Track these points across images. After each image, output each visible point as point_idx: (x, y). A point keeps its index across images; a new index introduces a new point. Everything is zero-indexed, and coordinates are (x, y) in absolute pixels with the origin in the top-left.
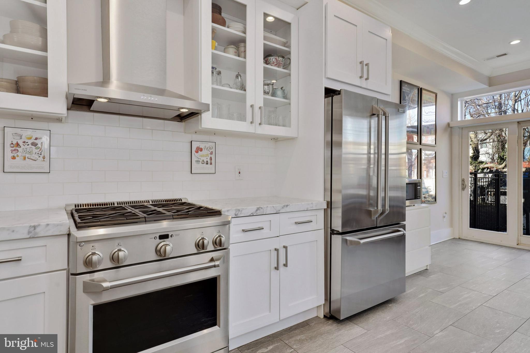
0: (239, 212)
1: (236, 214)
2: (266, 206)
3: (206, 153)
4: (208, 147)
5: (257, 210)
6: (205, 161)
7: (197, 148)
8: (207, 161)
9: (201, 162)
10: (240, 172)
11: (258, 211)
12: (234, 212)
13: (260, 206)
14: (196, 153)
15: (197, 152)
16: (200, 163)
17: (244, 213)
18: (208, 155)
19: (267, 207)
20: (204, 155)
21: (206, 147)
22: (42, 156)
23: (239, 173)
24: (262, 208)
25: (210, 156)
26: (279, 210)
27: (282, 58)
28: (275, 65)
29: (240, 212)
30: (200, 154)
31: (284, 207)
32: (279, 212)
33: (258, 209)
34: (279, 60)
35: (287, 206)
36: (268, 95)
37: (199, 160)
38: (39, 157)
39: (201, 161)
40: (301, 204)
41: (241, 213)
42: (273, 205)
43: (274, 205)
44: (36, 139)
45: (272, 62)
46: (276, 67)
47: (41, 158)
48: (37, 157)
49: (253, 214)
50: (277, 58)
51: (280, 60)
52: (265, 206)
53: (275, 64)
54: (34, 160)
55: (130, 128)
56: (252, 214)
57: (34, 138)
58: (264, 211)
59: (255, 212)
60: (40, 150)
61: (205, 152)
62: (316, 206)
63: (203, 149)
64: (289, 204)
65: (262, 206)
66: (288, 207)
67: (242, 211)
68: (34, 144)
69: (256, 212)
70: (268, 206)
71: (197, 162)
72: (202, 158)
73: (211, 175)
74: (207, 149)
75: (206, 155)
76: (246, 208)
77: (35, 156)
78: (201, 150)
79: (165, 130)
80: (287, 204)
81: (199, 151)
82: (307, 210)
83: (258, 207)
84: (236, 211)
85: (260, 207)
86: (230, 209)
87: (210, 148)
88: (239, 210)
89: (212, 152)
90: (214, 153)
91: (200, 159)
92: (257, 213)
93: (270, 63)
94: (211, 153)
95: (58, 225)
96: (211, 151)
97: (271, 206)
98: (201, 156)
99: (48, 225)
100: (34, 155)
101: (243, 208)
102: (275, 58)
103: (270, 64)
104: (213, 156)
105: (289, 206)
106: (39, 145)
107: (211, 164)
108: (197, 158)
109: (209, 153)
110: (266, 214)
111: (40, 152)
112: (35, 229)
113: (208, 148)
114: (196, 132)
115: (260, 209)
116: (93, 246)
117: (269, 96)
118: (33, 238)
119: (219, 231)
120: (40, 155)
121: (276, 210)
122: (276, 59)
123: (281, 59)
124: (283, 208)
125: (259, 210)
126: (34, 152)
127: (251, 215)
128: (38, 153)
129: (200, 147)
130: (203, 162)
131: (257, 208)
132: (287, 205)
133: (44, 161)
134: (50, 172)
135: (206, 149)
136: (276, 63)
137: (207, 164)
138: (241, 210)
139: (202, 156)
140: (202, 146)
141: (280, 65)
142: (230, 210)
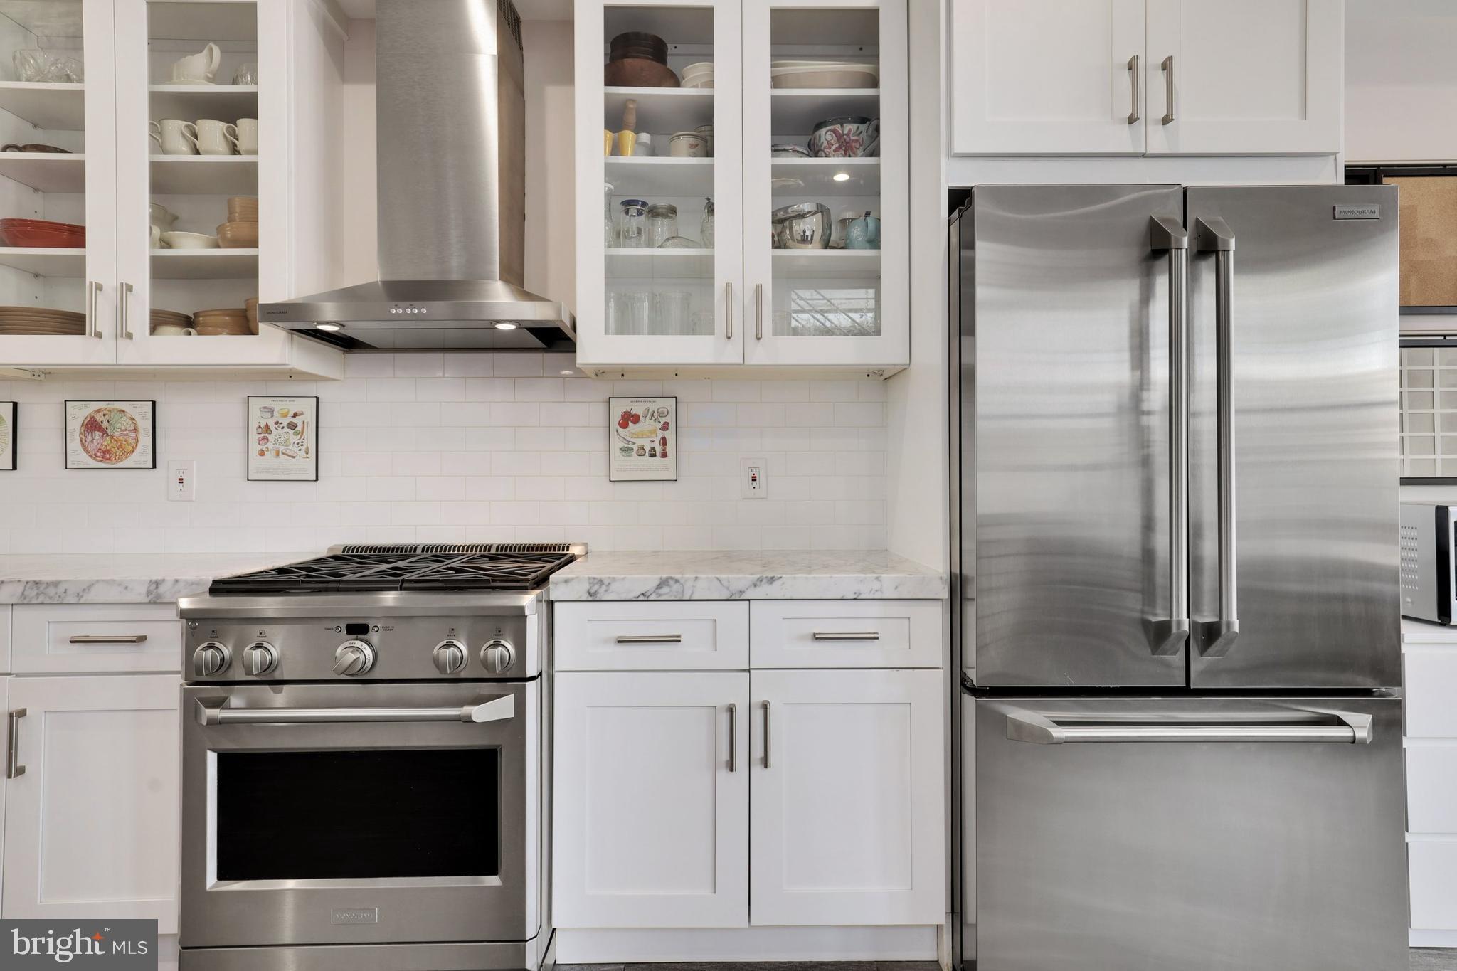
0: (600, 587)
1: (592, 591)
2: (694, 576)
3: (650, 428)
4: (654, 412)
5: (659, 587)
6: (647, 449)
7: (623, 417)
8: (653, 449)
9: (635, 450)
10: (756, 477)
11: (665, 590)
12: (587, 586)
13: (673, 576)
14: (621, 430)
15: (624, 425)
16: (634, 453)
17: (616, 591)
18: (655, 431)
19: (696, 578)
20: (645, 434)
21: (650, 413)
22: (303, 448)
23: (751, 479)
24: (677, 581)
25: (660, 434)
26: (741, 592)
27: (855, 126)
28: (836, 150)
29: (604, 588)
30: (633, 431)
31: (758, 583)
32: (741, 595)
33: (663, 583)
34: (846, 132)
35: (772, 580)
36: (810, 246)
37: (630, 446)
38: (300, 450)
39: (635, 447)
40: (831, 577)
41: (606, 591)
42: (718, 576)
43: (722, 576)
44: (295, 415)
45: (825, 144)
46: (838, 157)
47: (302, 453)
48: (297, 450)
49: (647, 594)
50: (838, 127)
51: (850, 130)
52: (687, 576)
53: (833, 148)
54: (292, 457)
55: (465, 378)
56: (643, 594)
57: (291, 414)
58: (683, 591)
59: (654, 592)
60: (301, 436)
61: (645, 425)
62: (896, 588)
63: (641, 417)
64: (780, 576)
65: (678, 576)
66: (776, 584)
67: (609, 584)
68: (292, 426)
69: (657, 591)
70: (698, 576)
71: (626, 451)
72: (639, 442)
73: (666, 484)
74: (652, 415)
75: (650, 432)
76: (623, 576)
77: (293, 449)
78: (636, 419)
79: (545, 375)
80: (770, 575)
81: (630, 422)
82: (855, 599)
83: (665, 576)
84: (590, 583)
85: (671, 578)
86: (574, 576)
87: (662, 415)
88: (601, 582)
89: (668, 423)
90: (672, 426)
91: (634, 443)
92: (660, 595)
93: (822, 148)
94: (665, 427)
95: (192, 584)
96: (663, 420)
97: (714, 576)
98: (634, 436)
99: (177, 581)
100: (291, 447)
101: (614, 578)
102: (830, 130)
103: (821, 150)
104: (670, 436)
105: (780, 582)
106: (299, 428)
107: (664, 455)
108: (625, 442)
109: (659, 426)
110: (692, 599)
111: (301, 440)
112: (157, 588)
113: (656, 414)
114: (623, 375)
115: (671, 582)
116: (213, 631)
117: (813, 248)
118: (155, 603)
119: (500, 632)
120: (301, 447)
121: (728, 588)
122: (834, 131)
123: (850, 128)
124: (755, 586)
125: (668, 585)
126: (292, 442)
127: (642, 598)
128: (298, 444)
129: (633, 412)
130: (641, 452)
131: (661, 579)
132: (772, 578)
133: (307, 458)
134: (317, 479)
135: (649, 417)
136: (837, 145)
137: (653, 455)
138: (606, 582)
139: (637, 436)
140: (638, 409)
141: (851, 147)
142: (572, 579)
